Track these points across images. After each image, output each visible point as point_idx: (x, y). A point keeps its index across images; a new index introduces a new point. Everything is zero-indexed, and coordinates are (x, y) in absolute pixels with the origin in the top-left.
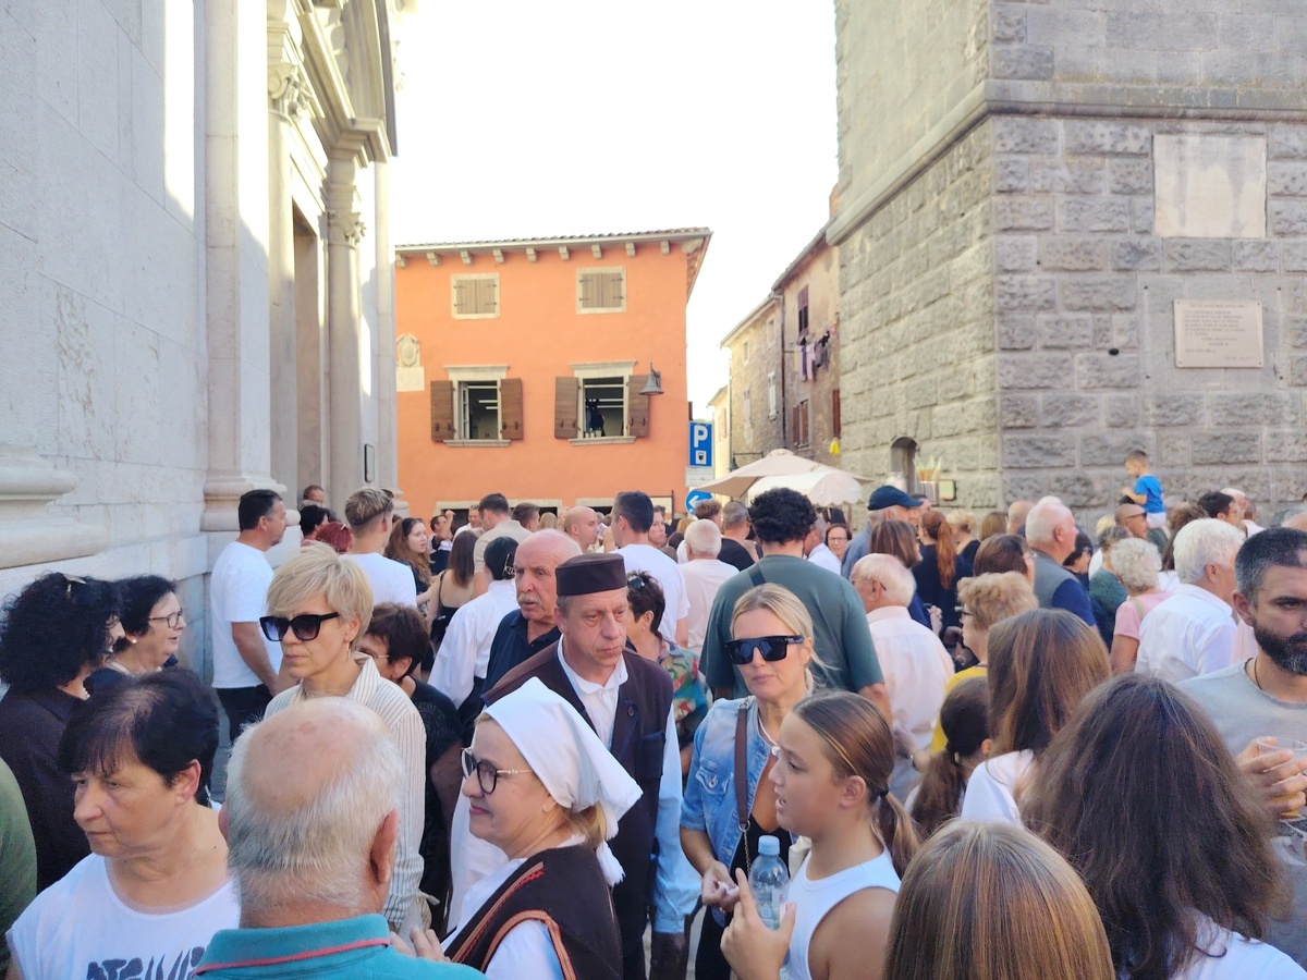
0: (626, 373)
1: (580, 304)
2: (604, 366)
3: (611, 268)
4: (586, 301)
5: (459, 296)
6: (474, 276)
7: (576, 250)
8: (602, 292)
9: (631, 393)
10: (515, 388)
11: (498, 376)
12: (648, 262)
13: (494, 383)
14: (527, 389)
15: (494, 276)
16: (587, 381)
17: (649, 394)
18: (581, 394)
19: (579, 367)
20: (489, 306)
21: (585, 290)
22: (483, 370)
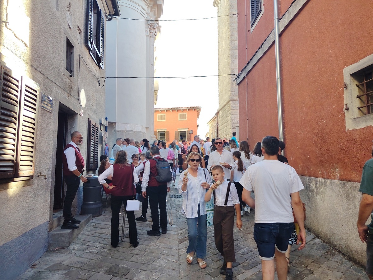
0: (187, 130)
1: (179, 119)
2: (183, 129)
3: (184, 113)
4: (180, 118)
5: (159, 117)
6: (161, 114)
7: (179, 110)
8: (183, 117)
9: (188, 133)
10: (168, 132)
11: (165, 131)
12: (191, 112)
13: (164, 132)
14: (170, 133)
15: (165, 114)
16: (180, 131)
17: (191, 134)
18: (179, 133)
19: (179, 129)
20: (164, 119)
21: (180, 117)
22: (163, 129)
